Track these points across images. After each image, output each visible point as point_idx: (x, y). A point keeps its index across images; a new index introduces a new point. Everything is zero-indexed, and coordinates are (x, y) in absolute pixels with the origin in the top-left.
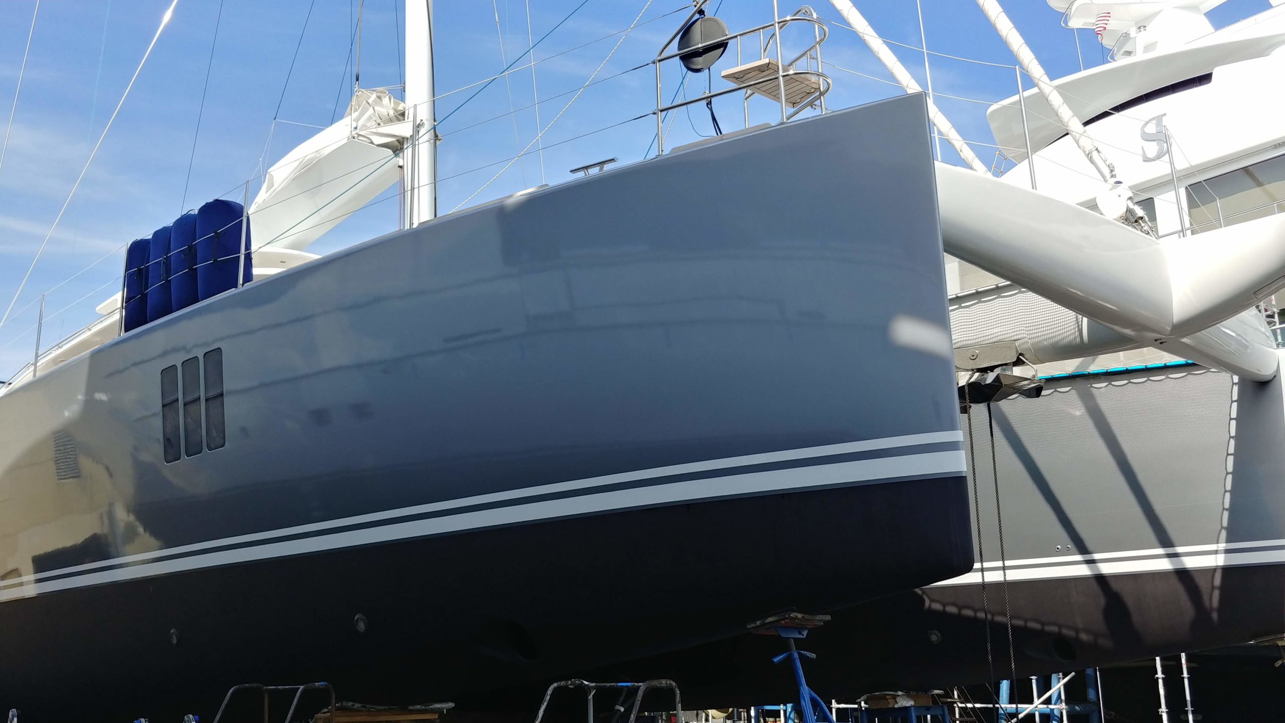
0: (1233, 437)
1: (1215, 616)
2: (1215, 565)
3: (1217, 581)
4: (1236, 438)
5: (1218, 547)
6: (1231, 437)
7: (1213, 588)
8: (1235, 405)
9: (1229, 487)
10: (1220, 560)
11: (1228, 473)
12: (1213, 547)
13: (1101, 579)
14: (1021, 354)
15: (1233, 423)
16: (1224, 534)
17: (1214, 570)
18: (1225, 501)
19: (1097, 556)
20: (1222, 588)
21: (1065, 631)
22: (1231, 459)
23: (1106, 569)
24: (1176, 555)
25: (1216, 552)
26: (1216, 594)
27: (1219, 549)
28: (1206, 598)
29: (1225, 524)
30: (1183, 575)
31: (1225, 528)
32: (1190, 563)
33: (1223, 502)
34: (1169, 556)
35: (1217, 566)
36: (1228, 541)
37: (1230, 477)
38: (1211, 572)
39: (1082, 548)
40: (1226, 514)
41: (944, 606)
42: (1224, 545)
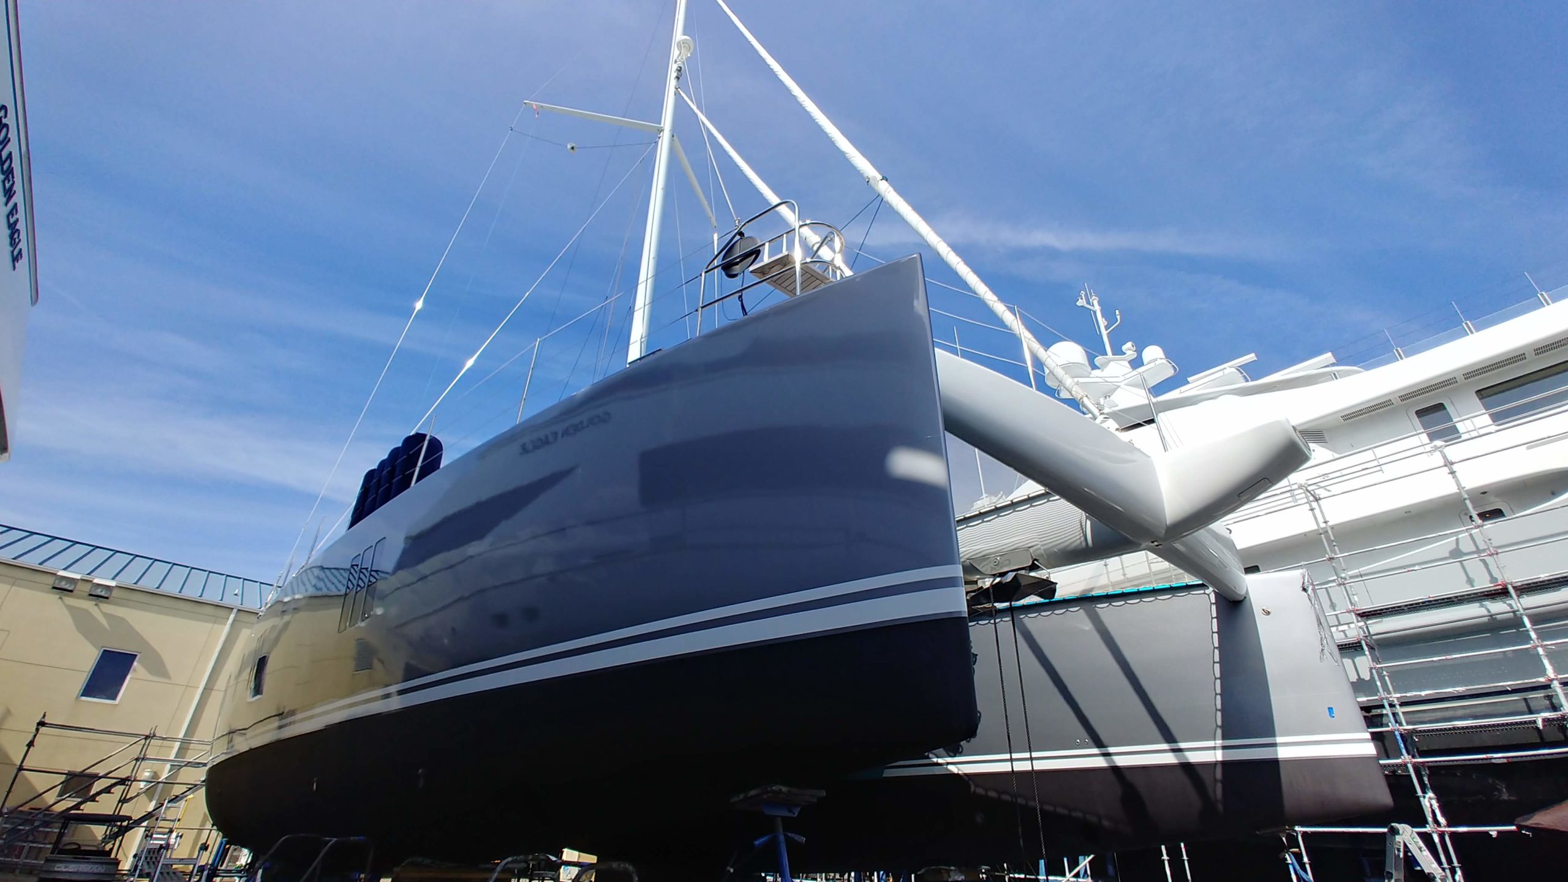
0: (1217, 648)
1: (1220, 807)
2: (1214, 760)
3: (1219, 774)
4: (1220, 648)
5: (1215, 744)
6: (1215, 648)
7: (1215, 780)
8: (1215, 620)
9: (1218, 691)
10: (1219, 756)
11: (1216, 678)
12: (1211, 744)
13: (1116, 770)
14: (1035, 560)
15: (1216, 636)
16: (1219, 731)
17: (1215, 764)
18: (1217, 703)
19: (1111, 750)
20: (1224, 781)
21: (1089, 817)
22: (1217, 666)
23: (1121, 761)
24: (1180, 750)
25: (1214, 748)
26: (1219, 786)
27: (1217, 745)
28: (1210, 790)
29: (1219, 723)
30: (1187, 768)
31: (1220, 727)
32: (1194, 757)
33: (1215, 704)
34: (1173, 750)
35: (1217, 761)
36: (1224, 738)
37: (1218, 682)
38: (1212, 766)
39: (1098, 743)
40: (1219, 714)
41: (986, 791)
42: (1220, 742)
